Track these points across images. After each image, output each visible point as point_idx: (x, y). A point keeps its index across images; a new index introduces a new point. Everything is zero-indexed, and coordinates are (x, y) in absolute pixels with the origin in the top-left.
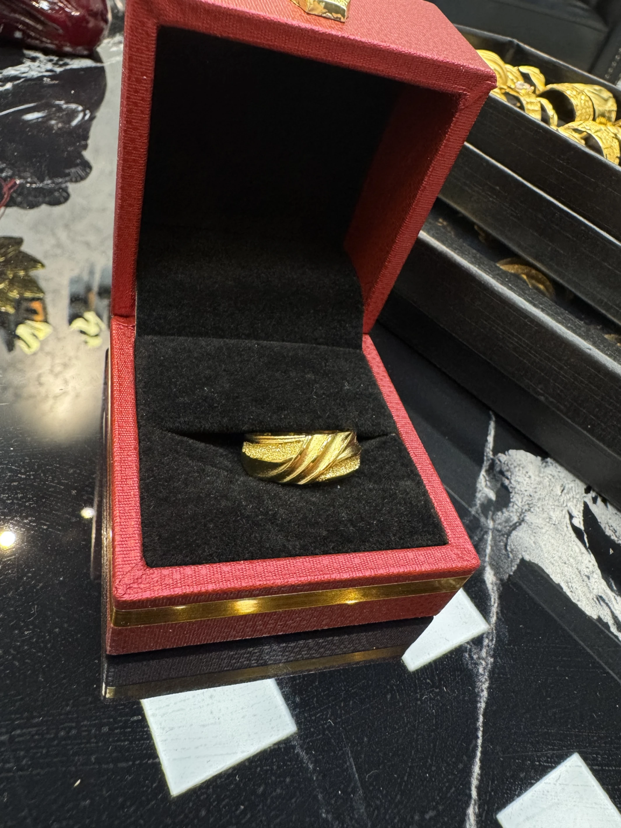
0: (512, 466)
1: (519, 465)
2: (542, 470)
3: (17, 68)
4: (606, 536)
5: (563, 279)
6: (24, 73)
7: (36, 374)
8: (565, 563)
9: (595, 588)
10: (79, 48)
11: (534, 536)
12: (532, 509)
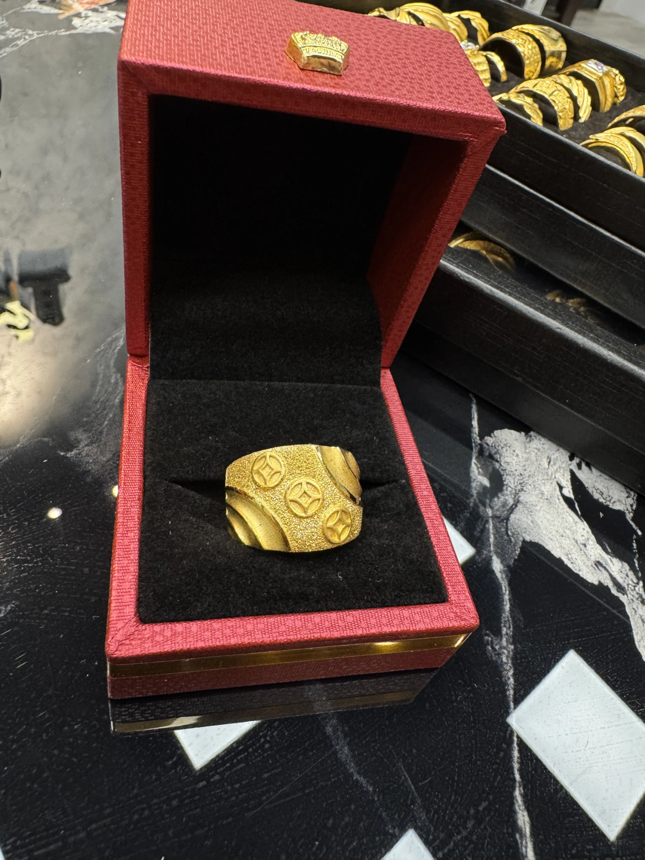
0: (500, 448)
1: (506, 445)
2: (528, 445)
4: (595, 499)
8: (562, 536)
9: (592, 554)
11: (531, 515)
12: (524, 488)
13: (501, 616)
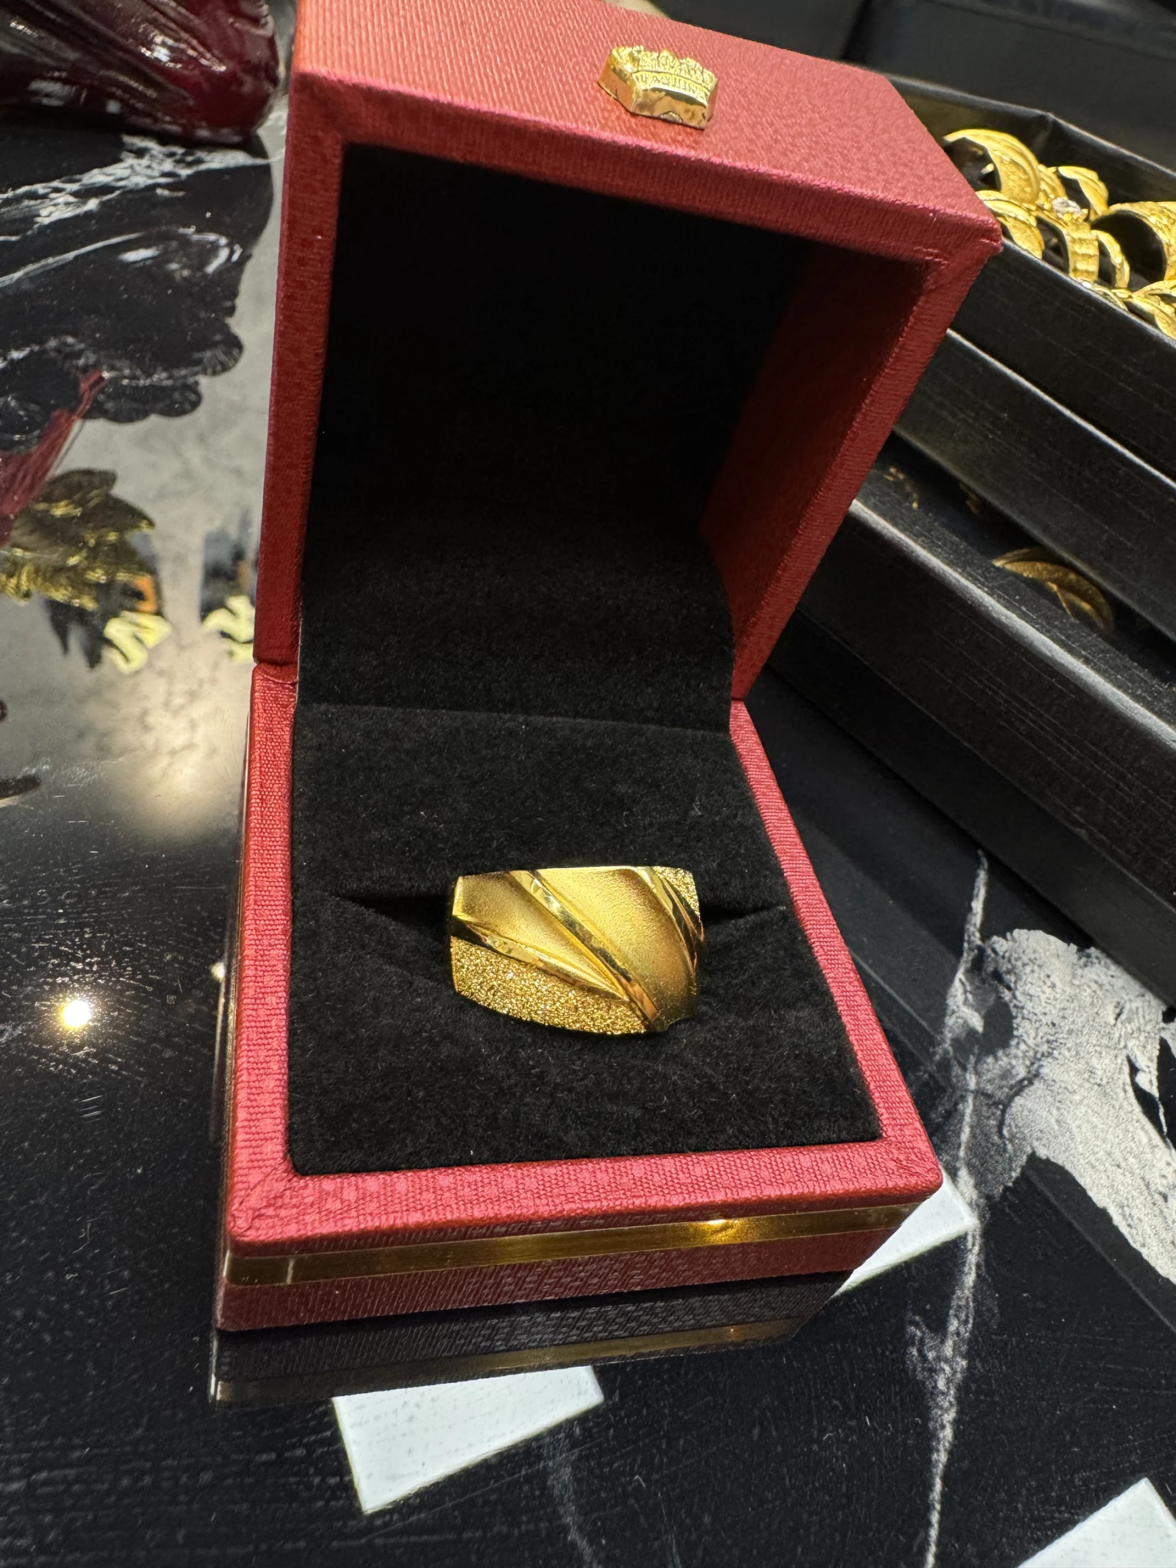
0: (1019, 964)
1: (1032, 961)
2: (1079, 971)
3: (109, 170)
5: (1130, 596)
6: (121, 179)
7: (136, 711)
8: (1119, 1166)
10: (225, 131)
11: (1058, 1109)
12: (1055, 1052)
13: (954, 1293)
